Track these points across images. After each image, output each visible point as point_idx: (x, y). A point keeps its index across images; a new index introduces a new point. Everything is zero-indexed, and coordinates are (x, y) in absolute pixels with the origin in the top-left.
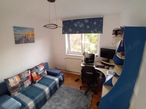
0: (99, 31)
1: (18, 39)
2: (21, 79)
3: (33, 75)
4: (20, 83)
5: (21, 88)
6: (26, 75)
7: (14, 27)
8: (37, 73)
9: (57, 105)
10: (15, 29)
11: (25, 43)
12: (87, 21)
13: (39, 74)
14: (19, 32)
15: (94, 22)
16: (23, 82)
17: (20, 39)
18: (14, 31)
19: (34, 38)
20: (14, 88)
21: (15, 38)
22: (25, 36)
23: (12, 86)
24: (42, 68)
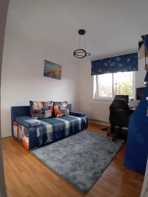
0: (134, 69)
1: (46, 72)
2: (43, 106)
3: (55, 108)
4: (42, 109)
5: (41, 115)
6: (49, 105)
7: (45, 61)
8: (59, 108)
9: (76, 143)
10: (46, 62)
11: (52, 77)
12: (119, 59)
13: (61, 109)
14: (48, 66)
15: (127, 59)
16: (44, 110)
17: (48, 72)
18: (45, 64)
19: (60, 75)
20: (36, 112)
21: (45, 70)
22: (53, 72)
23: (34, 109)
24: (64, 105)
